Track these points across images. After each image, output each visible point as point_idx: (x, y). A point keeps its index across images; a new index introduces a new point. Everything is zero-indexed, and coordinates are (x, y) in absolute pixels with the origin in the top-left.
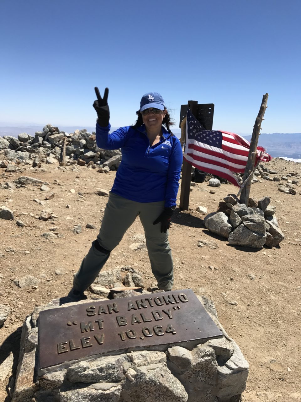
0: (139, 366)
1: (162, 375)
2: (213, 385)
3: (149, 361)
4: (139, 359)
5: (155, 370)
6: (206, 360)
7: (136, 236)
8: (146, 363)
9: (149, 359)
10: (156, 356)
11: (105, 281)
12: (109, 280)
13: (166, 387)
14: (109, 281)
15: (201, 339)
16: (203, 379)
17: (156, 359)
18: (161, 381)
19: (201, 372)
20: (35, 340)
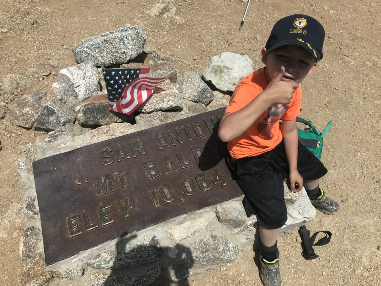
0: (181, 240)
4: (181, 233)
8: (189, 234)
9: (193, 229)
17: (202, 225)
20: (35, 210)
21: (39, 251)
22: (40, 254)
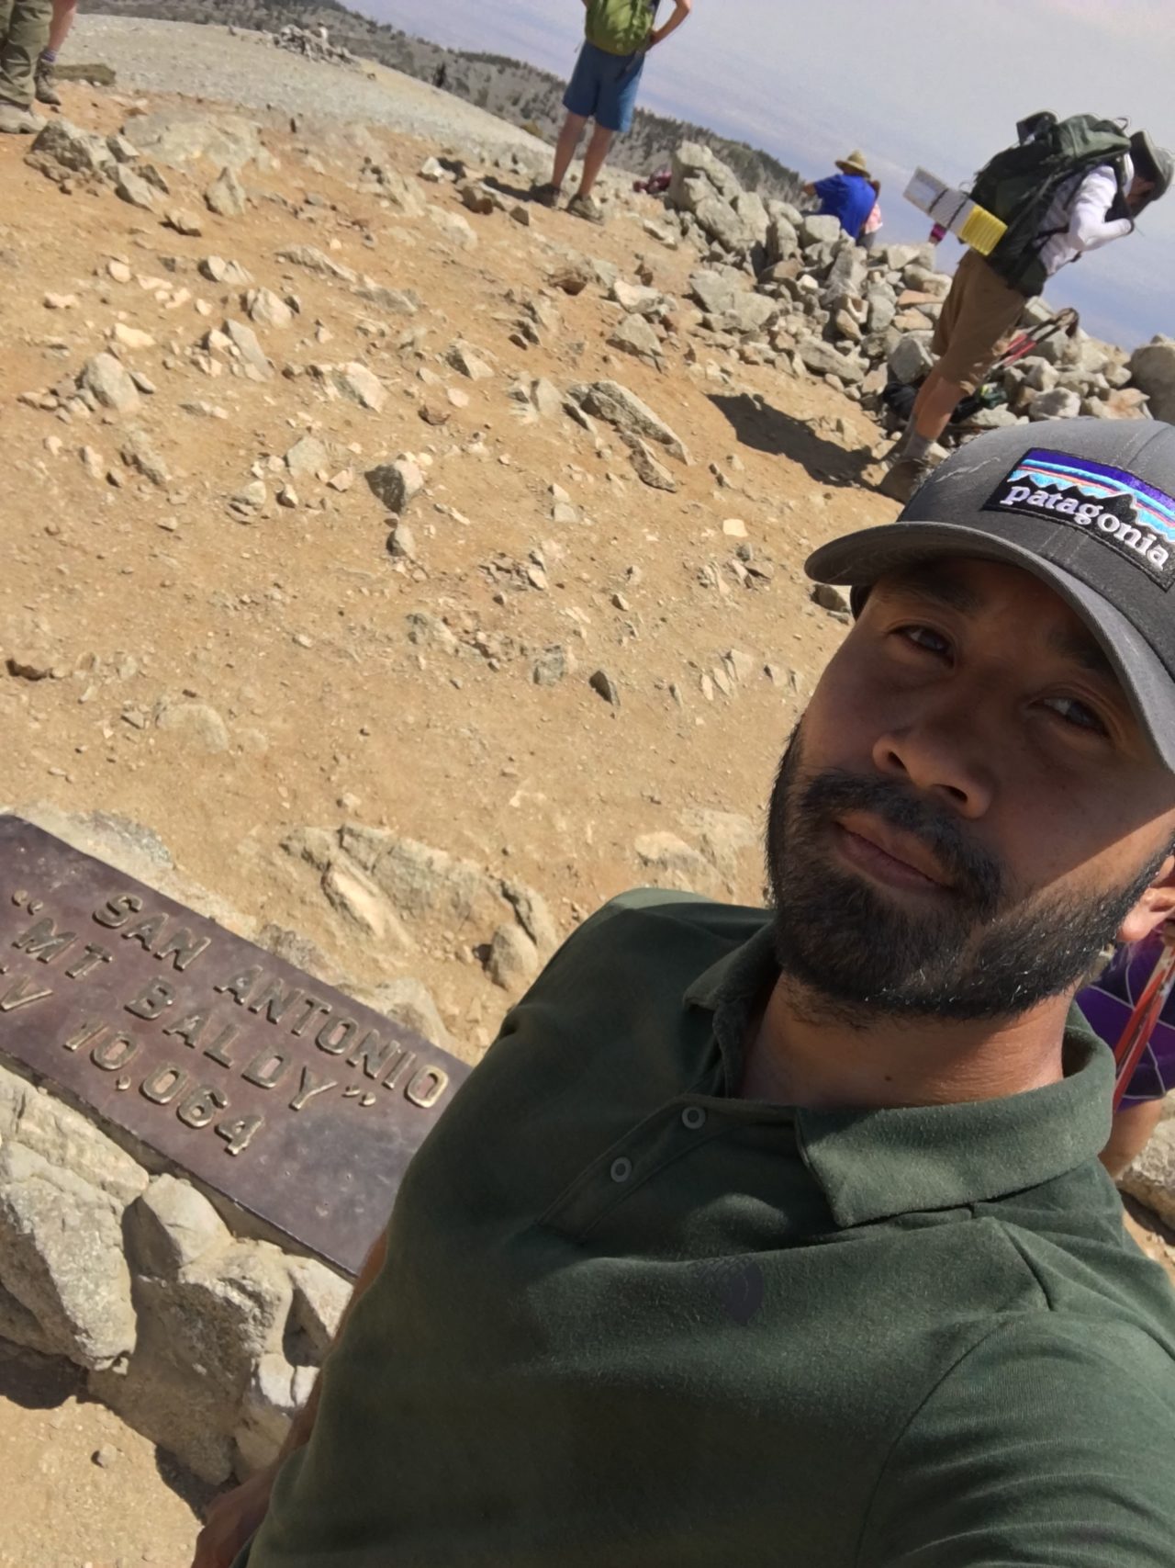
0: (26, 1142)
1: (63, 1222)
2: (228, 1393)
3: (68, 1157)
4: (43, 1129)
5: (56, 1193)
6: (228, 1301)
7: (712, 816)
8: (55, 1153)
9: (72, 1151)
10: (108, 1164)
11: (401, 879)
12: (416, 885)
13: (43, 1261)
14: (415, 892)
15: (285, 1233)
16: (200, 1346)
17: (97, 1170)
18: (40, 1233)
19: (203, 1320)
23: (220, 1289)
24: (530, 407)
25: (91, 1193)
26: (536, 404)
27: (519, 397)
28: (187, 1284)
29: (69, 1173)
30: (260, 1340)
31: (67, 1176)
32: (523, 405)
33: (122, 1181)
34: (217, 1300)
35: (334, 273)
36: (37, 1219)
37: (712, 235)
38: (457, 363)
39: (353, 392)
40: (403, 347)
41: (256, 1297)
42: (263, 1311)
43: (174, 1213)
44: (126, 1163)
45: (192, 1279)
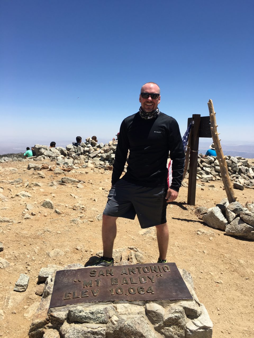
0: (121, 314)
1: (138, 323)
3: (129, 312)
4: (122, 309)
5: (133, 319)
6: (176, 316)
8: (127, 313)
9: (129, 310)
10: (136, 309)
13: (140, 333)
15: (174, 300)
17: (135, 311)
18: (137, 328)
20: (51, 290)
21: (46, 308)
22: (46, 309)
23: (173, 316)
24: (54, 186)
25: (138, 316)
26: (55, 185)
27: (51, 186)
28: (166, 320)
29: (131, 315)
30: (184, 321)
31: (131, 316)
32: (53, 186)
33: (141, 311)
34: (174, 318)
35: (3, 182)
36: (134, 325)
37: (50, 157)
38: (37, 185)
39: (26, 196)
40: (26, 187)
41: (180, 312)
42: (182, 315)
43: (155, 308)
44: (139, 307)
45: (166, 318)
